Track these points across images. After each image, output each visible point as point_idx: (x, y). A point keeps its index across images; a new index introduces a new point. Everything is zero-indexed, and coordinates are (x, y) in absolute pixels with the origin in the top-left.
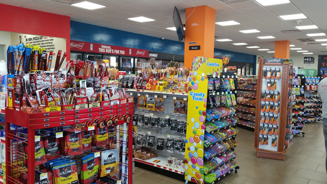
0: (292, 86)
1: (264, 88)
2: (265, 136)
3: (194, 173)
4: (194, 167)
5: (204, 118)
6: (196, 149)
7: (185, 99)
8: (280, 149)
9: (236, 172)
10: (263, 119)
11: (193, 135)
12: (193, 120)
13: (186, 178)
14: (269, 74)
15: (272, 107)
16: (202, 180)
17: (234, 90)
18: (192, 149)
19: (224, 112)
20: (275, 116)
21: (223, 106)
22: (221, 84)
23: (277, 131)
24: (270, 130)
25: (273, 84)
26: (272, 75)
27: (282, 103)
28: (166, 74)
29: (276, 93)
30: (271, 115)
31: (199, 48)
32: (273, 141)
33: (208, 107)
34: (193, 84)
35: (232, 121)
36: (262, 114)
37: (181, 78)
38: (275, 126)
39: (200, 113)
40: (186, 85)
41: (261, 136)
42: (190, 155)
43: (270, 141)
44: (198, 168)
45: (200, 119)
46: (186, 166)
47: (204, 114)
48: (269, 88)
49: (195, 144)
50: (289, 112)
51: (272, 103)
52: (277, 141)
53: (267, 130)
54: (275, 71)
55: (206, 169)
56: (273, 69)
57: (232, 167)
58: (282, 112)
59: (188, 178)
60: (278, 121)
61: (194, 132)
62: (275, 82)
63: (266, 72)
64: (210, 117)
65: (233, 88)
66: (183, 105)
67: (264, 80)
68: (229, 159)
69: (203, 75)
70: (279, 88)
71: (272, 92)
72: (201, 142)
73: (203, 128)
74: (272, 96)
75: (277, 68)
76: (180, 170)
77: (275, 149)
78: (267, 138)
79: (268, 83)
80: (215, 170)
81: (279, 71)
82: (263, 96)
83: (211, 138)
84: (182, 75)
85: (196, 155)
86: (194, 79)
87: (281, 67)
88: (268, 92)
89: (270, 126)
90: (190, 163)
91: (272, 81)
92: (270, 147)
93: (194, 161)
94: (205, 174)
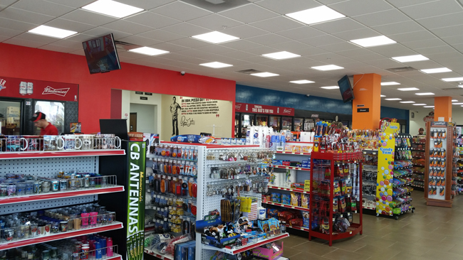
0: (456, 145)
1: (432, 146)
2: (434, 187)
3: (384, 207)
4: (384, 203)
5: (392, 166)
6: (386, 190)
7: (374, 153)
8: (447, 198)
9: (412, 212)
10: (432, 172)
11: (383, 180)
12: (383, 168)
13: (377, 212)
14: (436, 135)
15: (439, 162)
16: (391, 212)
17: (410, 147)
18: (383, 190)
19: (404, 163)
20: (442, 169)
21: (404, 159)
22: (402, 142)
23: (443, 182)
24: (438, 181)
25: (439, 143)
26: (438, 135)
27: (448, 159)
28: (353, 134)
29: (442, 150)
30: (439, 169)
31: (367, 110)
32: (441, 191)
33: (395, 158)
34: (382, 142)
35: (410, 171)
36: (431, 168)
37: (367, 138)
38: (442, 178)
39: (389, 163)
40: (375, 143)
41: (430, 187)
42: (380, 194)
43: (438, 191)
44: (388, 203)
45: (389, 167)
46: (377, 203)
47: (392, 163)
48: (436, 146)
49: (385, 186)
50: (454, 167)
51: (439, 159)
52: (444, 191)
53: (435, 182)
54: (441, 132)
55: (394, 204)
56: (439, 130)
57: (410, 207)
58: (448, 166)
59: (379, 212)
60: (444, 173)
61: (384, 177)
62: (441, 141)
63: (433, 133)
64: (397, 166)
65: (410, 145)
66: (371, 158)
67: (431, 139)
68: (408, 200)
69: (391, 135)
70: (444, 146)
71: (439, 150)
72: (390, 184)
73: (391, 173)
74: (439, 153)
75: (443, 129)
76: (371, 207)
77: (443, 198)
78: (436, 188)
79: (435, 142)
80: (400, 206)
81: (444, 132)
82: (431, 153)
83: (397, 182)
84: (368, 135)
85: (386, 194)
86: (383, 138)
87: (446, 129)
88: (435, 150)
89: (438, 178)
90: (381, 200)
91: (439, 140)
92: (438, 197)
93: (384, 199)
94: (393, 208)
